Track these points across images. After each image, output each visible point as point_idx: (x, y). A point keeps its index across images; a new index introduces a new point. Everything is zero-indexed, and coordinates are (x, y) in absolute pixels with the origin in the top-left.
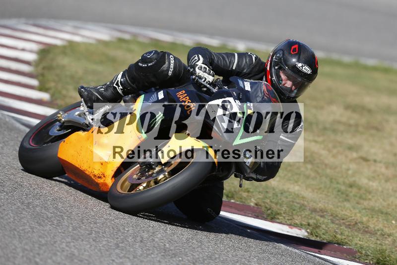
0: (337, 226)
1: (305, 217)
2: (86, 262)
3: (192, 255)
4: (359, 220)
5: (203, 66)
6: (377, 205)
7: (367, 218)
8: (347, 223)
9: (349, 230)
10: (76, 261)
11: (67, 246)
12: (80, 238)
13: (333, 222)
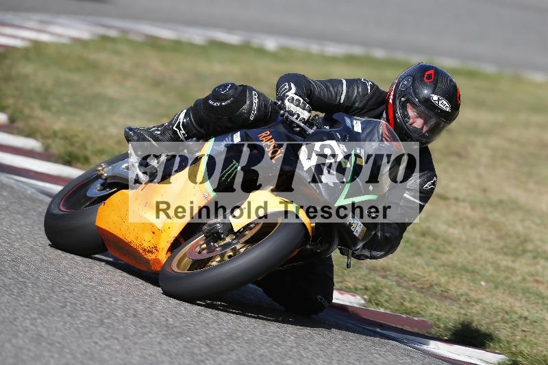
0: (405, 290)
1: (360, 278)
2: (58, 345)
3: (205, 333)
4: (436, 281)
5: (296, 97)
6: (460, 260)
7: (446, 278)
8: (419, 286)
9: (422, 295)
10: (44, 344)
11: (32, 324)
12: (50, 313)
13: (399, 285)
